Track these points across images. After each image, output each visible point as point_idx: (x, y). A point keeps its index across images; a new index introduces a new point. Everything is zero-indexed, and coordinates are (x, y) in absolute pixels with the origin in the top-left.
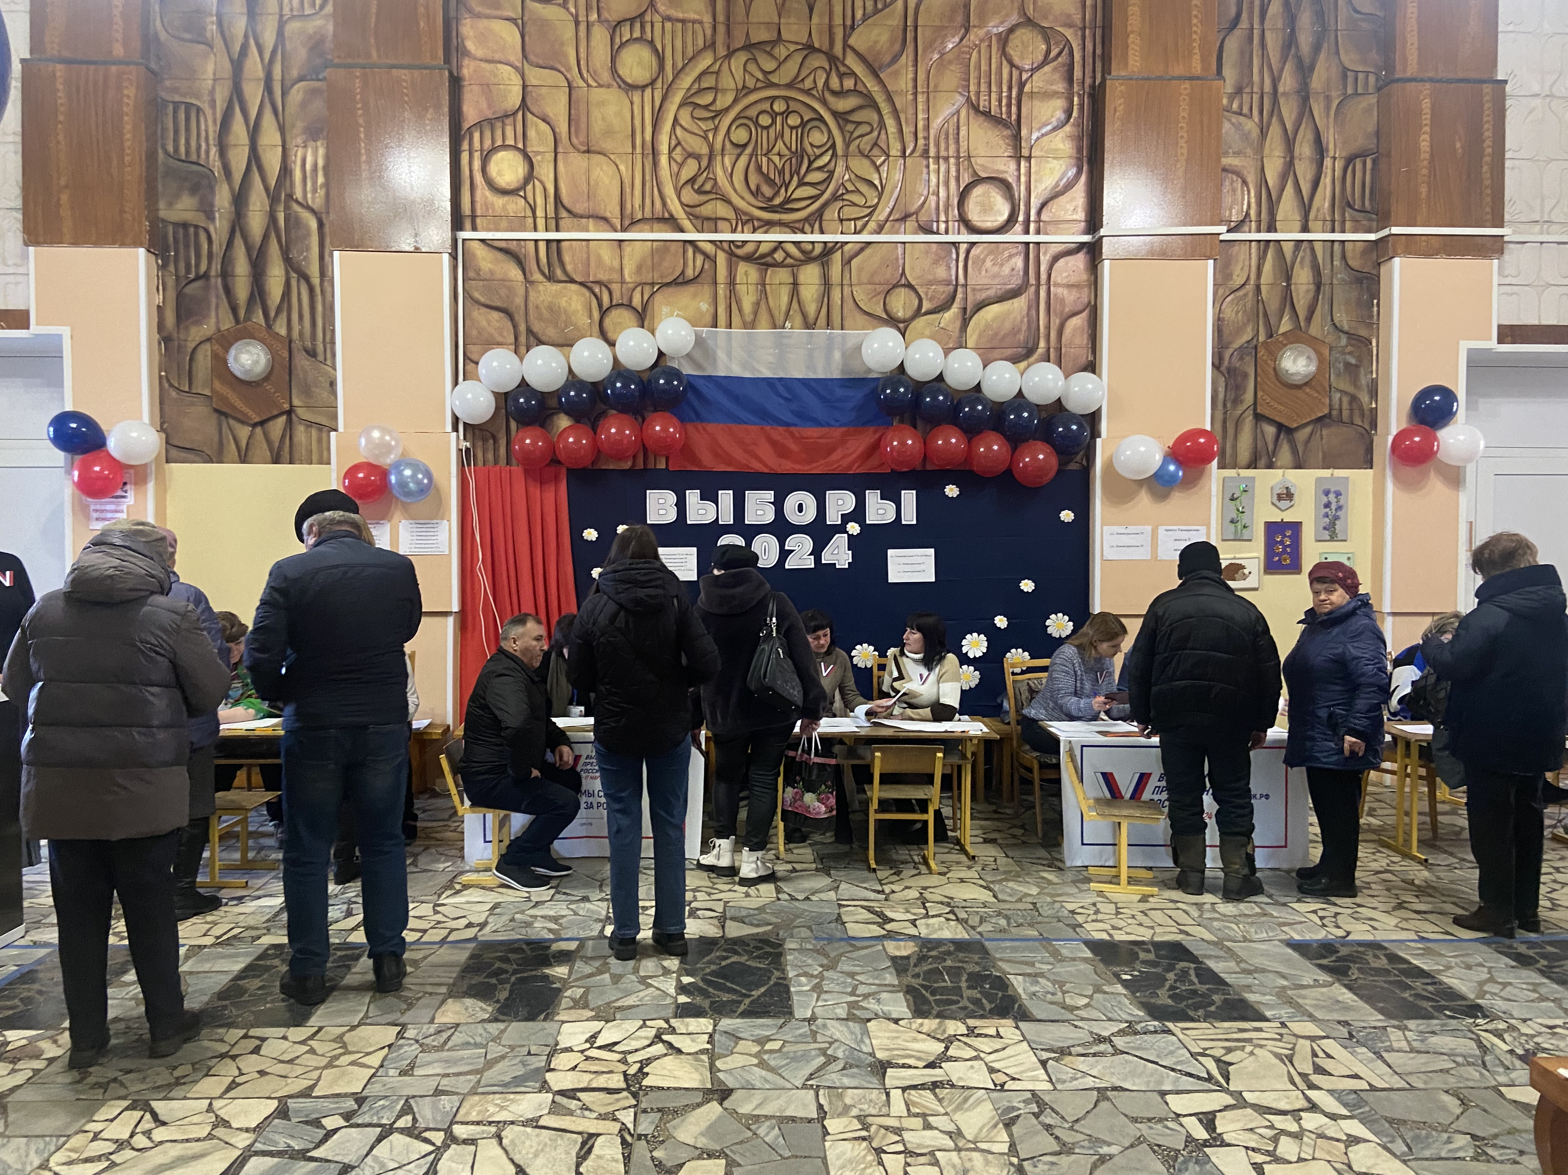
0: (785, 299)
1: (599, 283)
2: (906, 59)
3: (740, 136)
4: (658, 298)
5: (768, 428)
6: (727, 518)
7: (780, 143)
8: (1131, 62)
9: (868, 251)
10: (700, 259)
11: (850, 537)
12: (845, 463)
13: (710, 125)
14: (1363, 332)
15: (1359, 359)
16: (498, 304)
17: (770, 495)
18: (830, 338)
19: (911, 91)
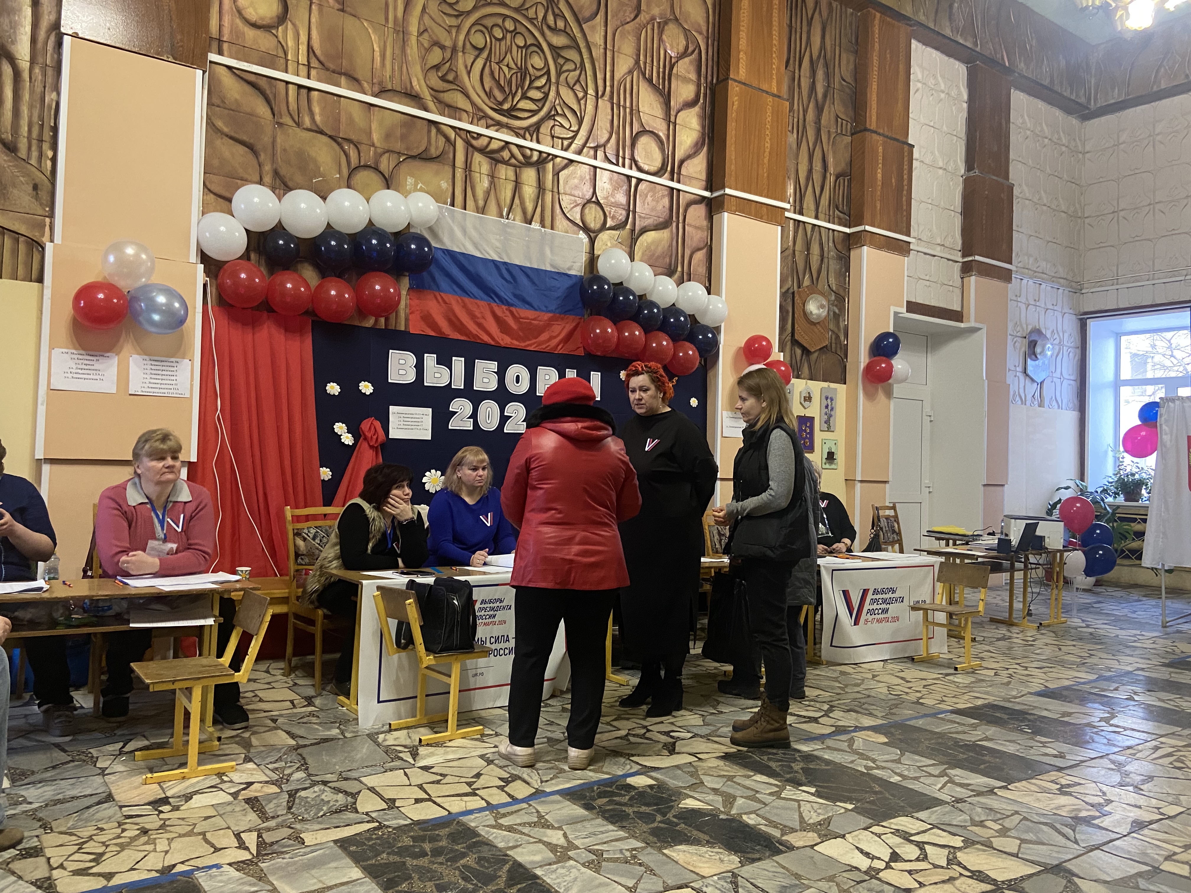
0: (509, 194)
1: (349, 141)
2: (600, 19)
3: (478, 40)
4: (404, 168)
5: (494, 305)
6: (459, 384)
7: (509, 57)
8: (741, 72)
9: (571, 168)
10: (442, 140)
12: (553, 343)
13: (454, 22)
14: (841, 292)
15: (840, 310)
16: (245, 138)
17: (494, 366)
19: (603, 46)
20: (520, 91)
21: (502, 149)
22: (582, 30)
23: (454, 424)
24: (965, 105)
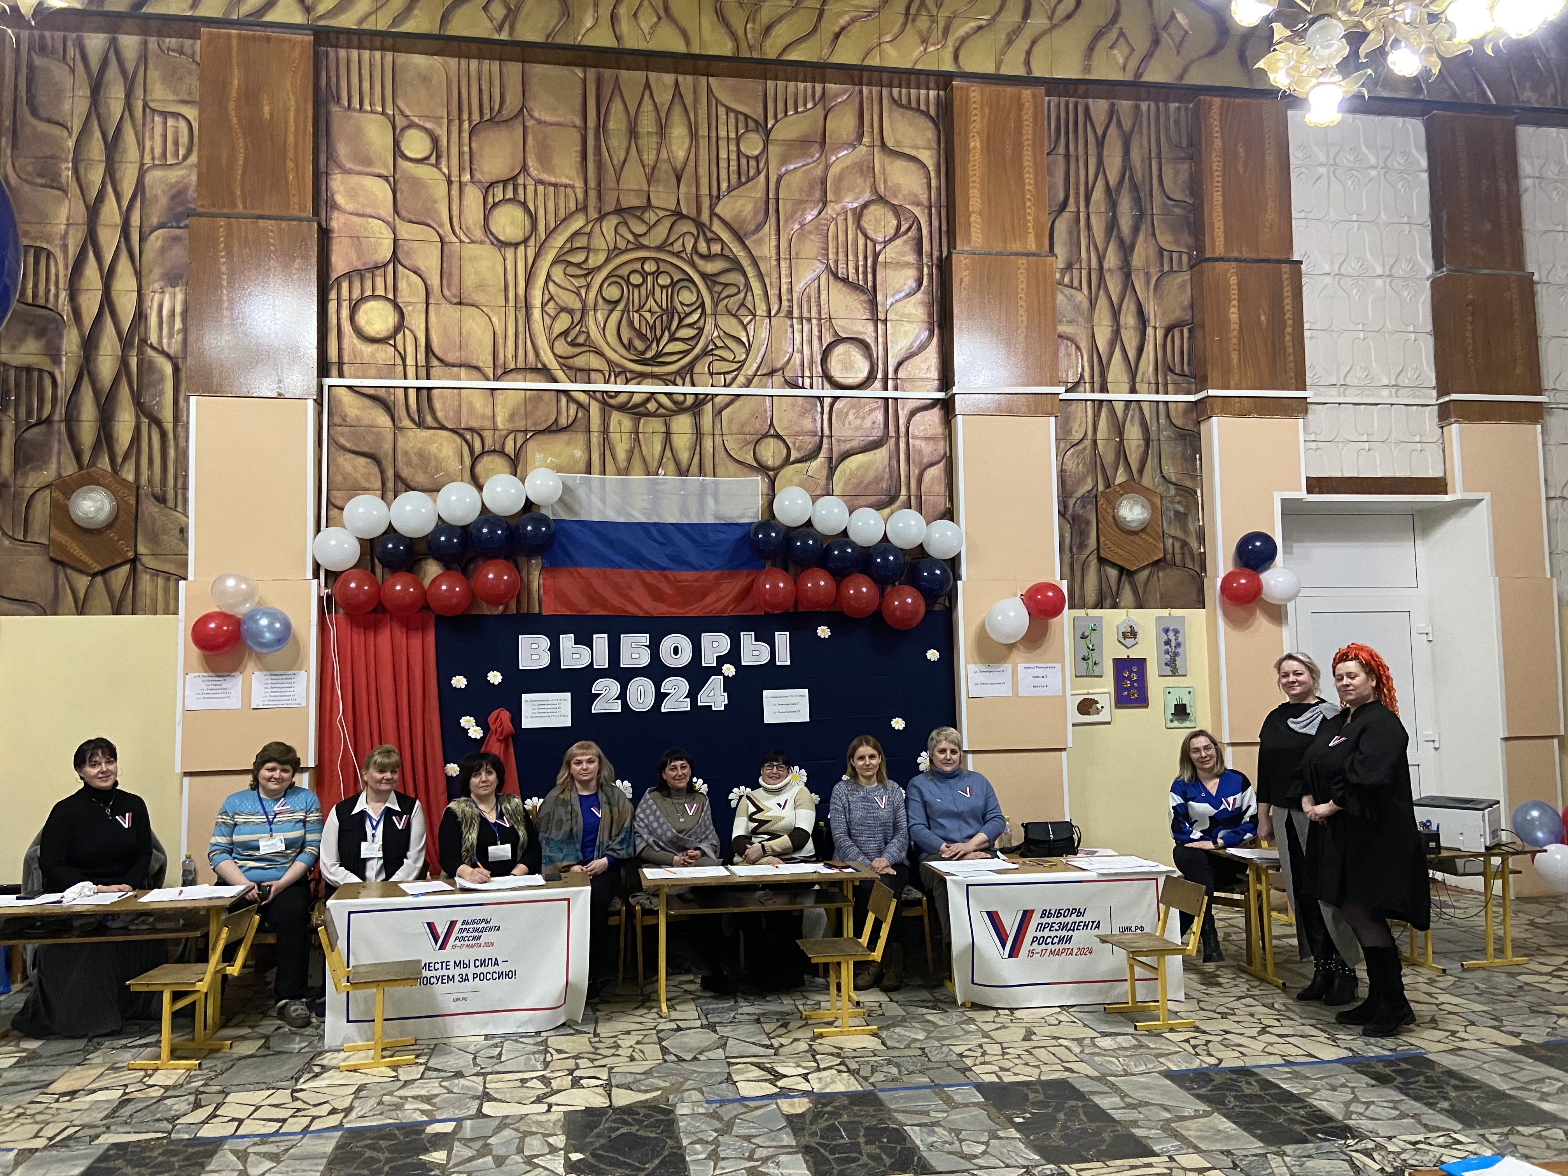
0: (658, 448)
1: (472, 430)
2: (769, 228)
3: (613, 293)
4: (531, 445)
5: (642, 572)
6: (602, 662)
7: (651, 301)
8: (973, 238)
9: (738, 403)
10: (573, 408)
11: (726, 678)
12: (721, 605)
13: (582, 282)
14: (1188, 483)
15: (1187, 507)
16: (366, 449)
17: (645, 639)
18: (703, 485)
19: (774, 257)
22: (746, 247)
23: (597, 708)
24: (1425, 176)
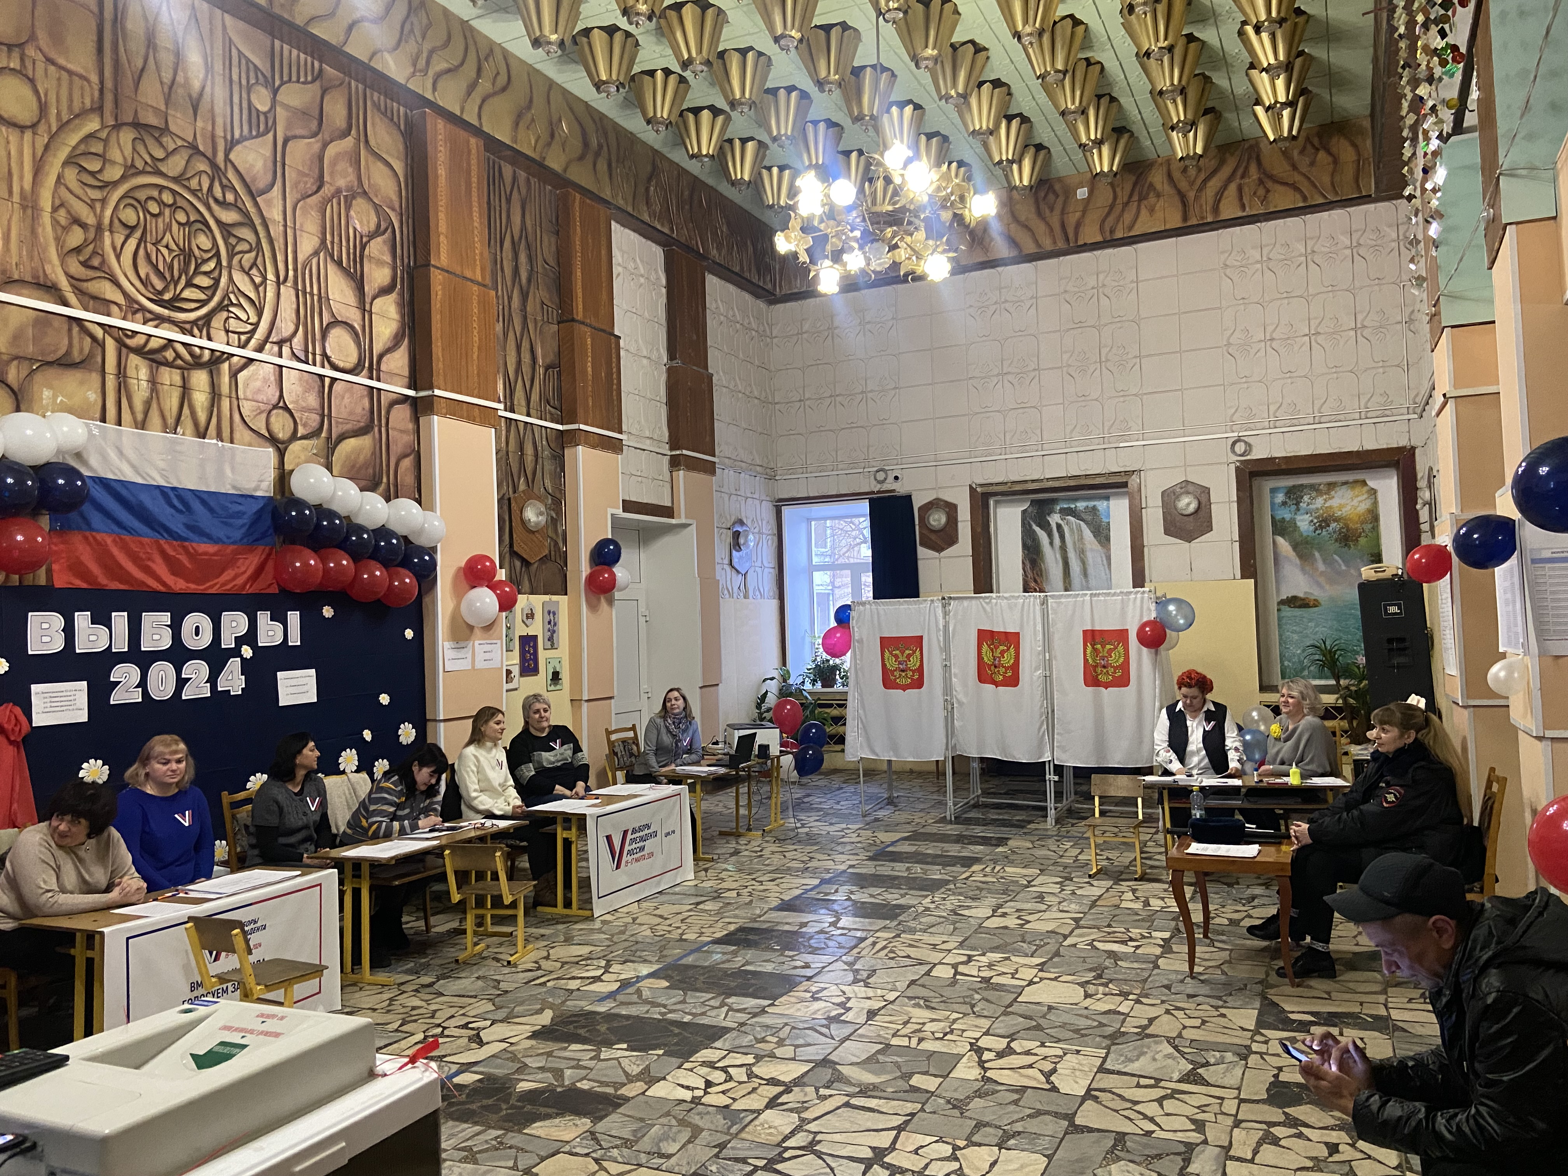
0: (176, 401)
2: (276, 190)
3: (129, 216)
4: (38, 378)
5: (162, 541)
6: (121, 645)
7: (168, 236)
8: (442, 256)
9: (252, 368)
10: (86, 341)
11: (244, 660)
12: (240, 581)
13: (96, 194)
14: (558, 496)
15: (557, 514)
17: (166, 618)
18: (220, 450)
19: (282, 223)
20: (183, 277)
21: (164, 348)
22: (256, 204)
23: (116, 698)
24: (664, 291)
